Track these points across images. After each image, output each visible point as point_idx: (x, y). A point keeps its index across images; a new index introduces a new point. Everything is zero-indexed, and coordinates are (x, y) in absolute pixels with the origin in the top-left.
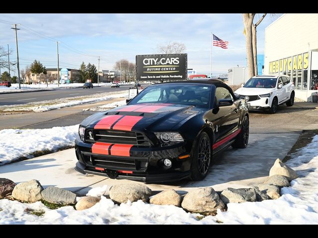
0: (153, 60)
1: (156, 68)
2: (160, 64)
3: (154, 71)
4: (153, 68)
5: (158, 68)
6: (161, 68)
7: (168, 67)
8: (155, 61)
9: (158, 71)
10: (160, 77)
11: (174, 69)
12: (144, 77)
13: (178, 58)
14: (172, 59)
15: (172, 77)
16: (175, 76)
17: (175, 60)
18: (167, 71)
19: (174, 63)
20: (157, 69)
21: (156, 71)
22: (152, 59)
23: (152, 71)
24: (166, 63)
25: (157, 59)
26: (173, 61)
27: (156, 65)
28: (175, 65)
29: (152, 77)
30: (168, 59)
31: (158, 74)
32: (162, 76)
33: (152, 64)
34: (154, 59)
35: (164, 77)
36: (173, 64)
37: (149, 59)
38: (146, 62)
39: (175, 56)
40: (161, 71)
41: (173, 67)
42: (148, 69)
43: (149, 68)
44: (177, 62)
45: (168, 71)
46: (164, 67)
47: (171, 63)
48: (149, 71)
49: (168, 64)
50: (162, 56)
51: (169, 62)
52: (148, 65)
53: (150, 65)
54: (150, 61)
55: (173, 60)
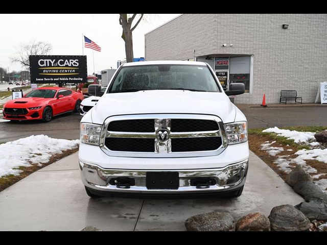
0: (50, 62)
1: (53, 69)
2: (58, 66)
3: (51, 73)
4: (50, 69)
5: (56, 69)
6: (59, 70)
7: (66, 69)
8: (52, 63)
9: (56, 73)
10: (58, 79)
11: (74, 71)
12: (40, 80)
13: (77, 60)
15: (71, 79)
16: (75, 79)
17: (74, 61)
18: (66, 73)
19: (74, 65)
20: (54, 71)
21: (54, 73)
22: (48, 60)
23: (49, 73)
24: (64, 65)
25: (54, 60)
27: (54, 67)
28: (75, 67)
29: (49, 79)
30: (66, 61)
31: (57, 77)
32: (60, 79)
33: (48, 65)
34: (50, 60)
35: (63, 79)
36: (72, 66)
37: (45, 60)
38: (42, 63)
39: (74, 57)
40: (59, 73)
41: (73, 69)
42: (44, 71)
44: (76, 64)
46: (62, 69)
47: (70, 65)
48: (46, 73)
49: (67, 66)
50: (60, 57)
51: (68, 64)
52: (44, 67)
53: (47, 66)
54: (46, 62)
55: (72, 62)
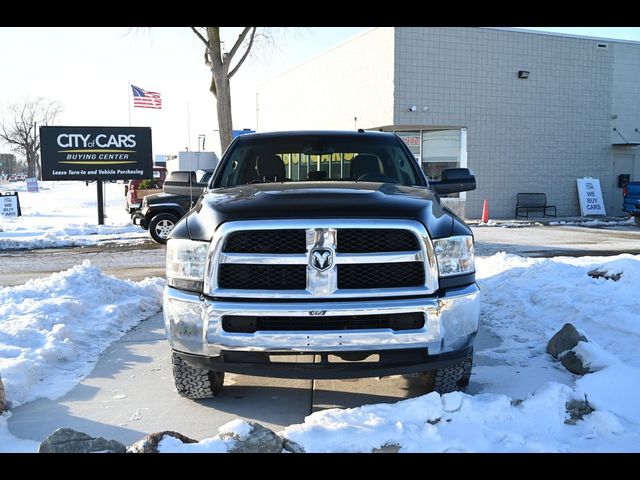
0: (79, 138)
1: (86, 153)
2: (96, 147)
3: (82, 160)
4: (80, 153)
5: (92, 153)
6: (98, 154)
7: (112, 153)
8: (85, 140)
9: (91, 160)
10: (95, 173)
11: (126, 156)
12: (60, 173)
13: (134, 136)
14: (120, 136)
15: (122, 172)
16: (129, 172)
17: (128, 138)
18: (111, 160)
19: (126, 146)
20: (88, 157)
21: (88, 160)
22: (76, 136)
23: (77, 160)
24: (108, 146)
25: (88, 136)
26: (124, 141)
27: (87, 148)
28: (128, 149)
29: (78, 173)
30: (112, 137)
31: (92, 168)
32: (100, 172)
33: (77, 145)
34: (81, 136)
35: (106, 172)
36: (123, 147)
37: (71, 136)
38: (65, 141)
39: (127, 131)
40: (97, 160)
41: (124, 153)
42: (69, 157)
43: (72, 154)
44: (132, 144)
45: (114, 160)
46: (104, 153)
47: (120, 146)
49: (113, 147)
50: (100, 130)
51: (115, 143)
52: (68, 148)
53: (74, 148)
54: (73, 139)
55: (123, 138)
